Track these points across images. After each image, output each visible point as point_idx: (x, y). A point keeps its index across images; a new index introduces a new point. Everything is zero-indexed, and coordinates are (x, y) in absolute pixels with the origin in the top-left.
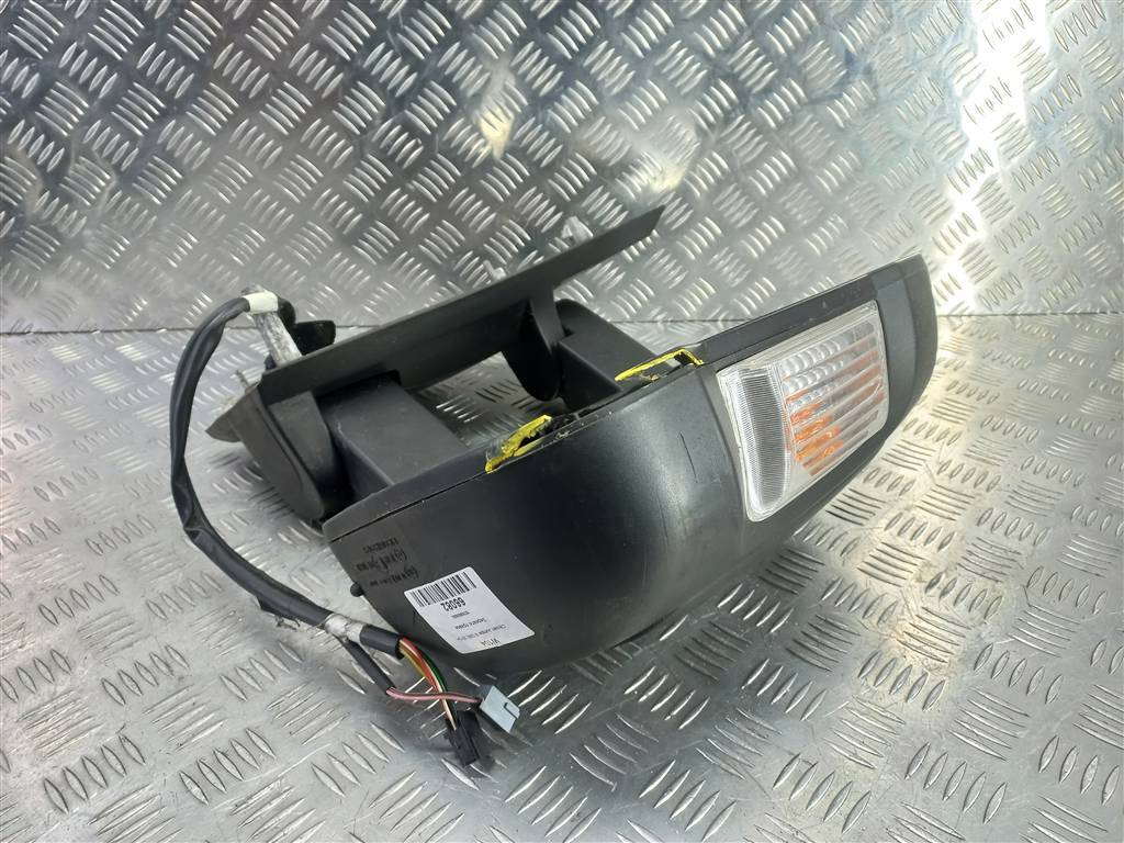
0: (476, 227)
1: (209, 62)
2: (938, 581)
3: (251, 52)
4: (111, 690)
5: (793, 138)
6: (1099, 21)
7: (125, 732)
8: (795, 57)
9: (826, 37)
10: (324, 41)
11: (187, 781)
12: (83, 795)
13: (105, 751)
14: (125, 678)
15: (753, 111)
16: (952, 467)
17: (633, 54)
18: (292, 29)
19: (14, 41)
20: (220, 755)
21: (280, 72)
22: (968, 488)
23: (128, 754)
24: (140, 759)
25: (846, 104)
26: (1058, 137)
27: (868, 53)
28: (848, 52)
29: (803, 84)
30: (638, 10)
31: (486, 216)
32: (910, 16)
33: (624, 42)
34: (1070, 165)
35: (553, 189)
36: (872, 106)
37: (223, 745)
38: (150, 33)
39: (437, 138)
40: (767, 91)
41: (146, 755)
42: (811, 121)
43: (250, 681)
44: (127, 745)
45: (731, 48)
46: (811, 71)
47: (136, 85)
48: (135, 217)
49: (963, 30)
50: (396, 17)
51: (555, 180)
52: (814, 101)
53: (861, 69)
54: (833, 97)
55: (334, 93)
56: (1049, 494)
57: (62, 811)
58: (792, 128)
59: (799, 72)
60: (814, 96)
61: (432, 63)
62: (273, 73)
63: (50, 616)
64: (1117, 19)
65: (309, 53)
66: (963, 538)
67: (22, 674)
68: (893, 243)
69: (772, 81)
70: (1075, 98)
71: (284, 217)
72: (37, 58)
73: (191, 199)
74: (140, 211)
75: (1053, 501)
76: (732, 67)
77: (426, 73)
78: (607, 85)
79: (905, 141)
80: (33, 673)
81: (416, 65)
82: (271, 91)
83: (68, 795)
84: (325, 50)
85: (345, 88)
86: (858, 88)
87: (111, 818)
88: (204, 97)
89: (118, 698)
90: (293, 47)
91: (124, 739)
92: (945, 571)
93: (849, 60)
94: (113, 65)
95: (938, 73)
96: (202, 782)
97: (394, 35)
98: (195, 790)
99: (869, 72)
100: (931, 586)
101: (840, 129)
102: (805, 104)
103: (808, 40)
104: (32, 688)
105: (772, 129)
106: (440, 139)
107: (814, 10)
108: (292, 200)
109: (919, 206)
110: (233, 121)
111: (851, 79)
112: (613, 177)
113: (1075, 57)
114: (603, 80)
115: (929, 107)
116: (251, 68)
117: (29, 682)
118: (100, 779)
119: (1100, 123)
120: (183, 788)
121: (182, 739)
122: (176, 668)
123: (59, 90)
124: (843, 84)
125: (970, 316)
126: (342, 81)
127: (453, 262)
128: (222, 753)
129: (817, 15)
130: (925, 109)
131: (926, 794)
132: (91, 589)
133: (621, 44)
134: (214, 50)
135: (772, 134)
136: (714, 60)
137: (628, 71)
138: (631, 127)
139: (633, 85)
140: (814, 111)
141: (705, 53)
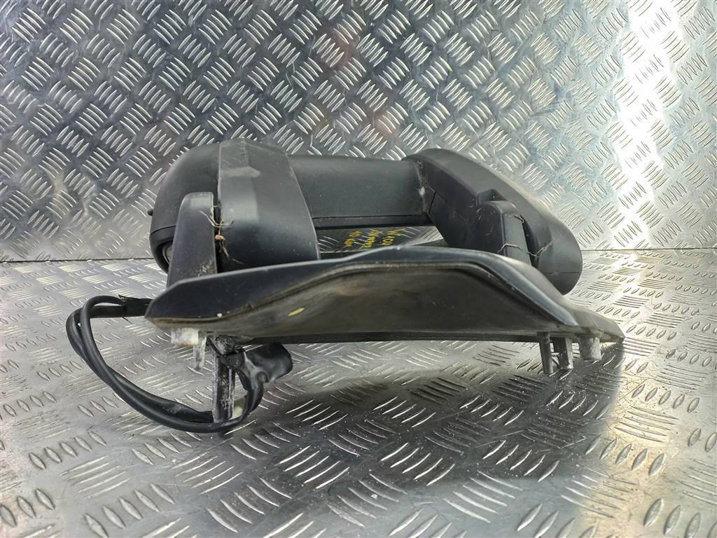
1: (181, 92)
2: (673, 353)
3: (206, 86)
4: (84, 410)
5: (527, 136)
6: (703, 67)
7: (92, 429)
8: (525, 88)
9: (543, 76)
10: (249, 79)
11: (137, 452)
12: (58, 460)
13: (77, 438)
14: (95, 405)
15: (501, 120)
16: (663, 306)
17: (429, 87)
18: (231, 72)
19: (71, 80)
20: (161, 440)
21: (222, 98)
22: (678, 314)
23: (95, 441)
24: (102, 442)
25: (557, 115)
26: (689, 135)
27: (568, 85)
28: (556, 84)
29: (531, 104)
30: (431, 62)
32: (590, 65)
33: (423, 80)
34: (699, 153)
38: (149, 76)
39: (312, 136)
40: (509, 108)
41: (107, 440)
42: (537, 125)
44: (94, 436)
45: (486, 83)
46: (535, 96)
47: (137, 105)
49: (622, 72)
50: (291, 65)
52: (538, 114)
53: (564, 94)
54: (549, 111)
55: (252, 111)
57: (41, 469)
58: (525, 130)
59: (528, 97)
60: (537, 111)
61: (312, 92)
62: (218, 98)
63: (44, 376)
64: (713, 66)
65: (239, 86)
66: (683, 335)
67: (20, 403)
68: (594, 201)
69: (511, 102)
70: (696, 111)
72: (82, 90)
76: (488, 94)
77: (307, 98)
78: (414, 105)
79: (595, 137)
80: (29, 402)
81: (302, 94)
82: (215, 108)
83: (47, 460)
84: (249, 85)
85: (259, 107)
86: (563, 103)
89: (89, 414)
91: (90, 433)
92: (677, 348)
93: (557, 89)
94: (125, 93)
95: (611, 97)
96: (148, 453)
97: (289, 76)
98: (143, 457)
99: (569, 96)
100: (669, 356)
101: (555, 130)
102: (532, 116)
103: (532, 78)
104: (27, 409)
105: (514, 131)
106: (314, 137)
107: (534, 61)
109: (609, 179)
111: (559, 100)
113: (692, 87)
114: (411, 102)
115: (608, 116)
116: (205, 95)
117: (25, 407)
118: (71, 452)
123: (92, 108)
124: (555, 103)
125: (649, 249)
126: (258, 103)
128: (164, 439)
129: (535, 63)
130: (605, 118)
131: (708, 454)
132: (74, 364)
134: (184, 85)
135: (514, 133)
136: (476, 90)
137: (425, 97)
138: (428, 130)
139: (429, 105)
140: (538, 119)
141: (471, 86)
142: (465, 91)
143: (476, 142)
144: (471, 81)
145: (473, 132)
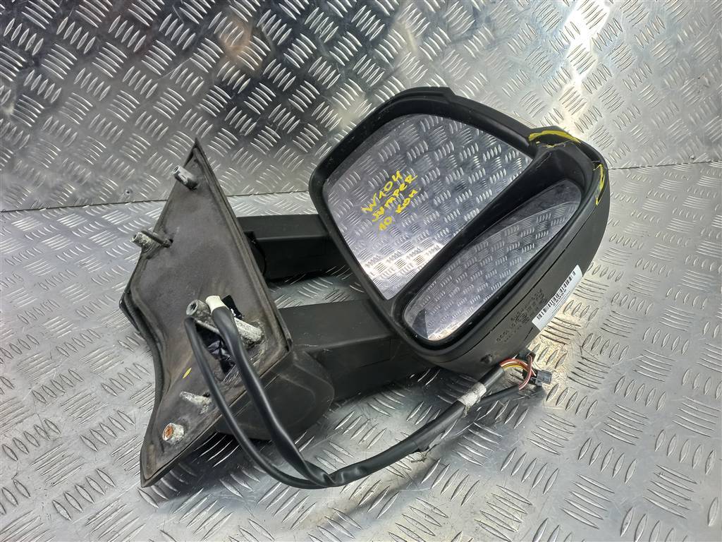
0: (244, 132)
1: (53, 30)
3: (81, 23)
4: (9, 451)
5: (443, 66)
7: (17, 478)
8: (441, 14)
10: (130, 13)
11: (57, 506)
13: (4, 491)
14: (18, 443)
15: (417, 49)
17: (337, 16)
18: (107, 6)
20: (79, 488)
21: (103, 36)
23: (20, 492)
24: (27, 495)
25: (476, 42)
26: (609, 58)
27: (487, 8)
28: (474, 8)
29: (447, 31)
31: (250, 125)
33: (330, 7)
34: (618, 76)
35: (292, 105)
36: (493, 43)
37: (81, 481)
38: (9, 12)
39: (213, 75)
40: (425, 36)
41: (31, 492)
42: (454, 55)
43: (99, 438)
44: (19, 486)
45: (399, 9)
46: (451, 22)
47: (5, 47)
48: (14, 136)
51: (293, 99)
52: (455, 42)
53: (484, 19)
54: (467, 38)
55: (142, 49)
56: (601, 287)
58: (442, 59)
59: (445, 23)
60: (455, 39)
61: (205, 26)
62: (98, 36)
65: (121, 22)
69: (427, 29)
70: (619, 33)
71: (116, 132)
73: (52, 122)
74: (17, 132)
75: (602, 291)
76: (401, 21)
77: (201, 33)
78: (321, 36)
79: (514, 65)
81: (194, 28)
82: (98, 48)
84: (132, 20)
85: (148, 45)
86: (484, 33)
87: (8, 533)
88: (53, 54)
89: (13, 457)
90: (110, 18)
91: (16, 483)
93: (475, 13)
95: (533, 20)
96: (67, 506)
97: (178, 9)
98: (63, 512)
99: (488, 20)
101: (473, 58)
102: (449, 43)
105: (430, 61)
106: (215, 76)
108: (120, 120)
110: (75, 69)
111: (478, 26)
112: (330, 96)
113: (617, 6)
114: (318, 32)
115: (529, 42)
116: (83, 33)
119: (635, 48)
120: (55, 511)
121: (54, 480)
122: (52, 434)
124: (473, 29)
126: (145, 41)
127: (232, 155)
128: (81, 487)
130: (526, 44)
131: (511, 479)
133: (328, 9)
134: (55, 22)
135: (430, 63)
136: (389, 17)
137: (333, 27)
138: (339, 64)
139: (339, 36)
140: (455, 47)
141: (383, 13)
142: (376, 19)
143: (391, 74)
144: (383, 7)
145: (387, 64)
